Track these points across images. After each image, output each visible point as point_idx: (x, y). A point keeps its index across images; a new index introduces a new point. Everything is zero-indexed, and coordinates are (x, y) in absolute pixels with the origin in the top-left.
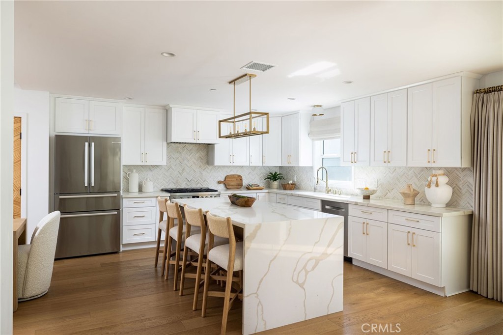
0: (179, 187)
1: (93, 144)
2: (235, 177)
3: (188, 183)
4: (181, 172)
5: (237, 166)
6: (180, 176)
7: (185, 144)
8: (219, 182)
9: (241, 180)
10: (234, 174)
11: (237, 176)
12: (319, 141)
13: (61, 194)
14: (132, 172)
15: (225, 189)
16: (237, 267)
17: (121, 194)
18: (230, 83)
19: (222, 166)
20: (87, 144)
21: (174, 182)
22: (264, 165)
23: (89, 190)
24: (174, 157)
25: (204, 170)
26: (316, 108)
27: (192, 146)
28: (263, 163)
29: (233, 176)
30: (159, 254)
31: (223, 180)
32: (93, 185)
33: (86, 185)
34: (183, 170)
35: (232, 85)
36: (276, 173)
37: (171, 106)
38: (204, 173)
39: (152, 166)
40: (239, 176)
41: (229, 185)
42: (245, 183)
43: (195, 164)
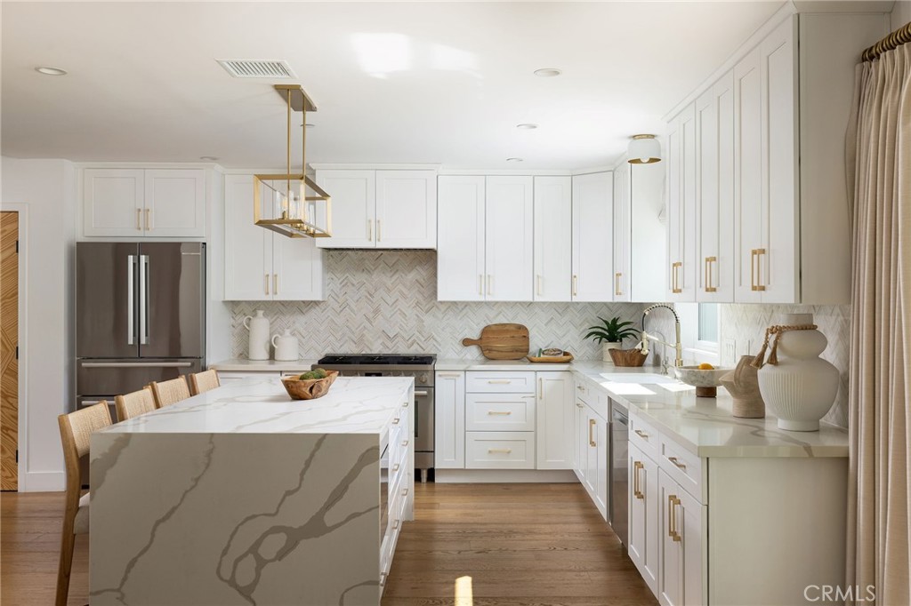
0: (366, 351)
1: (143, 258)
2: (507, 331)
3: (389, 344)
4: (371, 316)
5: (516, 303)
6: (368, 325)
7: (380, 252)
8: (467, 342)
9: (526, 337)
10: (505, 321)
11: (512, 328)
14: (256, 315)
15: (482, 358)
19: (475, 302)
20: (131, 259)
21: (355, 340)
23: (138, 352)
24: (355, 282)
25: (427, 312)
26: (639, 142)
29: (501, 329)
31: (475, 335)
32: (144, 341)
33: (131, 342)
34: (377, 311)
36: (615, 321)
37: (312, 166)
38: (427, 319)
39: (303, 302)
40: (521, 328)
41: (490, 350)
42: (537, 342)
43: (405, 297)
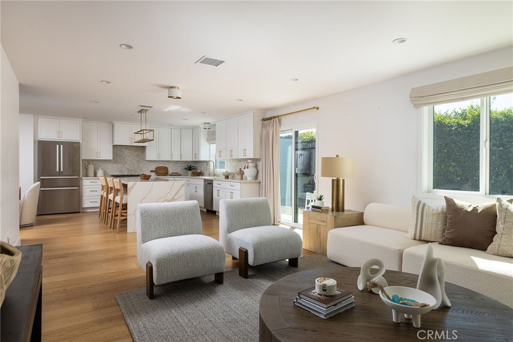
1: (62, 146)
2: (162, 168)
3: (130, 172)
8: (152, 171)
9: (167, 170)
10: (162, 166)
11: (164, 168)
12: (213, 145)
13: (42, 176)
14: (89, 164)
15: (156, 175)
16: (124, 202)
17: (81, 177)
18: (139, 112)
20: (58, 146)
21: (120, 171)
22: (182, 160)
23: (60, 173)
24: (119, 155)
26: (206, 124)
27: (131, 148)
28: (181, 158)
30: (99, 206)
31: (154, 169)
32: (62, 170)
33: (58, 170)
34: (126, 163)
35: (140, 114)
36: (190, 165)
37: (114, 122)
38: (140, 165)
39: (103, 160)
40: (166, 167)
41: (159, 173)
42: (170, 171)
43: (134, 159)
